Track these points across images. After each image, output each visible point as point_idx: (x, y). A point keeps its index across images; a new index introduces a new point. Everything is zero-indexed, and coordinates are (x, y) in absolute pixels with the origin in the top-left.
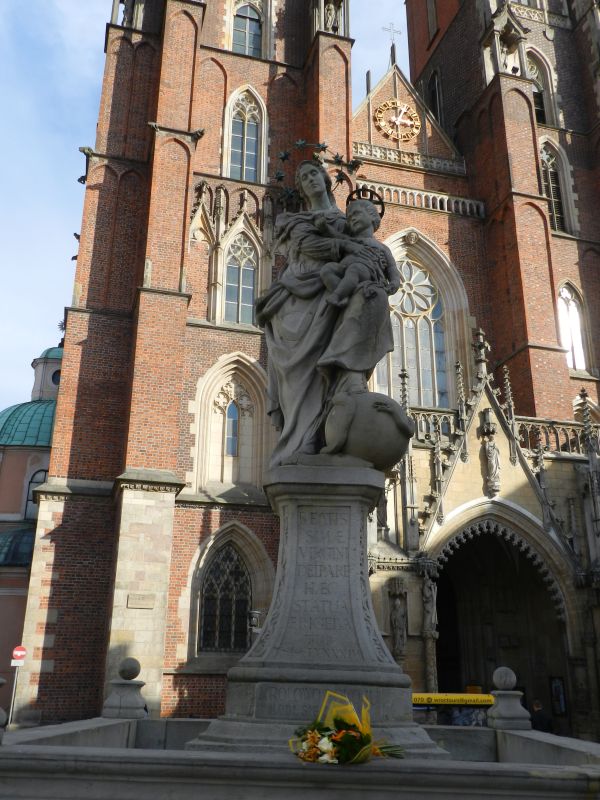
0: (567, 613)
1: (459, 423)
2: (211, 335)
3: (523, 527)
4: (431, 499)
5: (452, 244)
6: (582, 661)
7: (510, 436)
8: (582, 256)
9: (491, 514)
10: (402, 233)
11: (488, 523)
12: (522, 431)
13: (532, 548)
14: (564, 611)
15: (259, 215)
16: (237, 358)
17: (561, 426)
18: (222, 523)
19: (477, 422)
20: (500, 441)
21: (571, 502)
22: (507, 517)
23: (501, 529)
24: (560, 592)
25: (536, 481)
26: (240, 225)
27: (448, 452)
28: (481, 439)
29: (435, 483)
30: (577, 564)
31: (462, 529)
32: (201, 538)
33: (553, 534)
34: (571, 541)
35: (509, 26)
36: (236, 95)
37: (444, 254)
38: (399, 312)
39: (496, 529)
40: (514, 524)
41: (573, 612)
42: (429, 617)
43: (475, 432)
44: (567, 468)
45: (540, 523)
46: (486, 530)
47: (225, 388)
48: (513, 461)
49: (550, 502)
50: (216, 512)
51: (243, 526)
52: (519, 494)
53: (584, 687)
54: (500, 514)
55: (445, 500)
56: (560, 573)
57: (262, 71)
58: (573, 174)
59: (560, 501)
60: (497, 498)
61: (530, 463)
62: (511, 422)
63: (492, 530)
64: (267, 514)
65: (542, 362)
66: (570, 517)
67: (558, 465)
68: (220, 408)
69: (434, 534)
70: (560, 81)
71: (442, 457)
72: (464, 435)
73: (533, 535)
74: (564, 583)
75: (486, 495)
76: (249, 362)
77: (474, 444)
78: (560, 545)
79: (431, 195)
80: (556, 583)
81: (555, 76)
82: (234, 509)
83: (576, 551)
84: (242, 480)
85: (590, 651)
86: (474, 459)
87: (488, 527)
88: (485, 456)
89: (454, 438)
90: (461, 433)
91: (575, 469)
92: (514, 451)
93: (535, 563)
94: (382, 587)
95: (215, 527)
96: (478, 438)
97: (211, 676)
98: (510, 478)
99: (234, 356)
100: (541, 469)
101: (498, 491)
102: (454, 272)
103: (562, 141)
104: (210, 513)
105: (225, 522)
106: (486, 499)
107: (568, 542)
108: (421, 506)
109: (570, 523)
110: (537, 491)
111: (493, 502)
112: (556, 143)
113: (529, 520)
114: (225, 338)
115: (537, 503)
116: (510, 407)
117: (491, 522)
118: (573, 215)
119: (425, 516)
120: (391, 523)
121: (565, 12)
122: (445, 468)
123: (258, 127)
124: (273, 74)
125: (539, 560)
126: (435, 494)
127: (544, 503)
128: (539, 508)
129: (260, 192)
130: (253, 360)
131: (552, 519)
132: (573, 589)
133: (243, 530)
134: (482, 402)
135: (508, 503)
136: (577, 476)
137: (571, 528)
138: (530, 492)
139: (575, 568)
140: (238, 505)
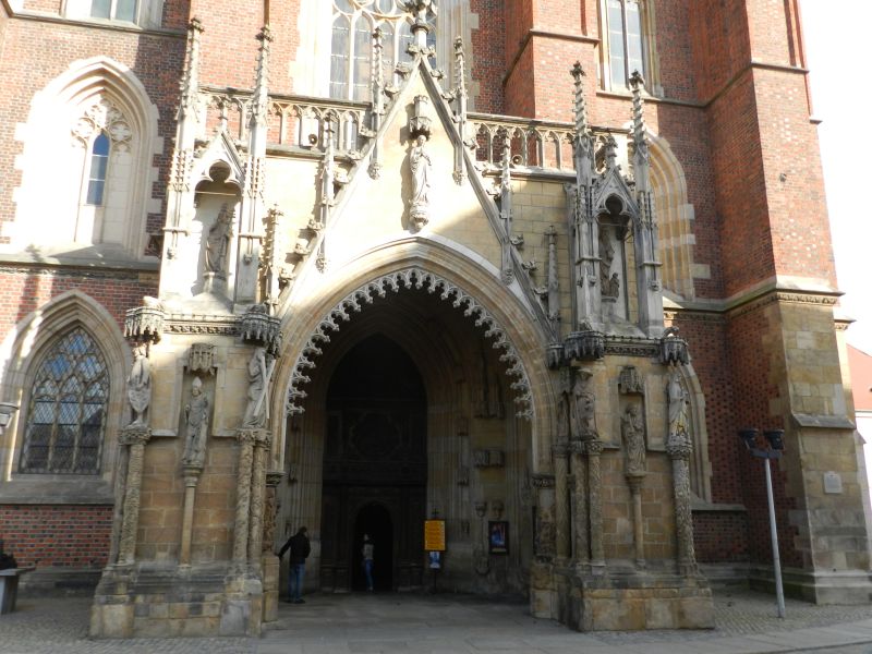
0: (534, 408)
1: (370, 120)
2: (60, 33)
3: (468, 278)
4: (311, 234)
6: (547, 481)
7: (455, 140)
9: (415, 259)
11: (414, 274)
12: (481, 135)
13: (484, 311)
14: (528, 406)
16: (101, 66)
17: (549, 130)
18: (54, 294)
19: (400, 119)
20: (438, 148)
21: (551, 238)
22: (442, 263)
23: (434, 284)
24: (526, 377)
25: (494, 208)
27: (348, 164)
28: (407, 145)
29: (319, 209)
30: (550, 333)
31: (366, 282)
32: (19, 314)
33: (516, 288)
34: (545, 298)
38: (369, 12)
39: (427, 283)
40: (456, 275)
41: (543, 407)
42: (250, 407)
43: (398, 135)
44: (552, 190)
45: (495, 271)
46: (408, 283)
47: (90, 113)
48: (457, 178)
49: (514, 239)
50: (46, 279)
51: (88, 298)
52: (462, 228)
53: (550, 519)
54: (431, 258)
55: (327, 233)
56: (526, 347)
59: (532, 240)
60: (426, 232)
61: (486, 182)
62: (458, 118)
63: (420, 283)
64: (127, 281)
65: (552, 56)
66: (547, 263)
67: (536, 187)
68: (80, 139)
71: (333, 169)
72: (375, 137)
73: (483, 289)
74: (532, 363)
75: (405, 228)
76: (118, 71)
77: (390, 149)
78: (527, 305)
80: (520, 363)
82: (73, 274)
83: (552, 314)
84: (107, 238)
85: (561, 463)
86: (391, 175)
87: (414, 280)
90: (370, 133)
91: (565, 192)
93: (488, 333)
94: (177, 360)
95: (44, 298)
96: (402, 143)
97: (16, 506)
99: (94, 62)
100: (505, 191)
101: (425, 222)
104: (37, 279)
105: (59, 292)
106: (407, 234)
107: (538, 300)
109: (547, 271)
110: (494, 222)
111: (419, 240)
113: (478, 267)
114: (81, 37)
115: (494, 242)
116: (459, 96)
117: (418, 271)
119: (297, 258)
122: (338, 187)
125: (494, 329)
126: (317, 225)
127: (503, 241)
128: (497, 249)
130: (124, 68)
131: (515, 265)
132: (544, 371)
133: (89, 305)
134: (413, 87)
135: (443, 241)
137: (547, 280)
138: (484, 224)
139: (548, 339)
140: (80, 267)
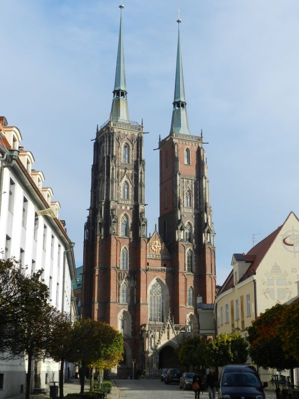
1: (164, 327)
2: (119, 306)
4: (159, 341)
5: (166, 280)
7: (173, 328)
8: (194, 279)
10: (156, 278)
12: (175, 328)
15: (127, 278)
19: (167, 326)
20: (171, 330)
21: (182, 340)
22: (171, 343)
25: (177, 337)
26: (124, 280)
27: (162, 332)
28: (168, 330)
29: (160, 338)
31: (164, 345)
35: (182, 227)
36: (122, 248)
37: (164, 282)
43: (167, 328)
44: (182, 334)
45: (177, 344)
47: (121, 315)
48: (173, 333)
52: (173, 339)
55: (161, 341)
57: (127, 241)
58: (195, 257)
59: (180, 340)
61: (176, 333)
62: (173, 326)
65: (181, 310)
69: (159, 346)
70: (195, 230)
71: (161, 333)
75: (168, 339)
76: (126, 311)
77: (166, 330)
79: (162, 268)
81: (194, 229)
86: (166, 333)
88: (168, 333)
89: (163, 330)
92: (173, 331)
94: (151, 356)
98: (172, 336)
99: (123, 309)
100: (178, 334)
101: (170, 338)
102: (166, 286)
103: (193, 248)
108: (157, 342)
111: (169, 341)
112: (192, 249)
113: (175, 343)
114: (122, 306)
116: (173, 323)
117: (168, 344)
118: (194, 268)
119: (158, 343)
120: (152, 345)
121: (199, 208)
122: (161, 335)
123: (127, 255)
124: (130, 241)
127: (177, 340)
129: (128, 272)
131: (179, 343)
134: (169, 323)
135: (171, 341)
136: (184, 335)
138: (175, 338)
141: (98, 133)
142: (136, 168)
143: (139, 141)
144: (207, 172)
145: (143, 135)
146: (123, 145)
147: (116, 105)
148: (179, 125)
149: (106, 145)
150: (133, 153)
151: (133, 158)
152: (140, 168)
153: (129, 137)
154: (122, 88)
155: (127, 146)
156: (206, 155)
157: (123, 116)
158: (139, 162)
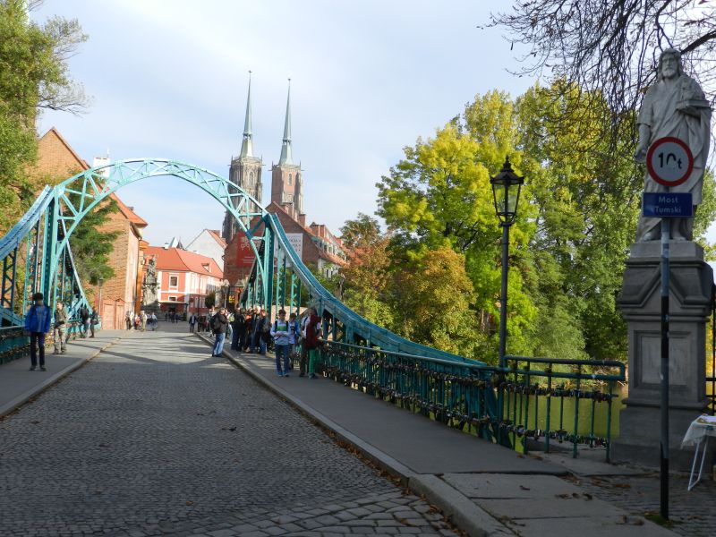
141: (233, 162)
142: (257, 189)
143: (259, 171)
144: (302, 190)
145: (263, 167)
146: (248, 174)
147: (245, 143)
148: (286, 157)
149: (238, 173)
150: (255, 179)
151: (255, 182)
152: (259, 189)
153: (253, 168)
154: (250, 133)
155: (251, 174)
156: (302, 178)
157: (250, 153)
158: (258, 185)
